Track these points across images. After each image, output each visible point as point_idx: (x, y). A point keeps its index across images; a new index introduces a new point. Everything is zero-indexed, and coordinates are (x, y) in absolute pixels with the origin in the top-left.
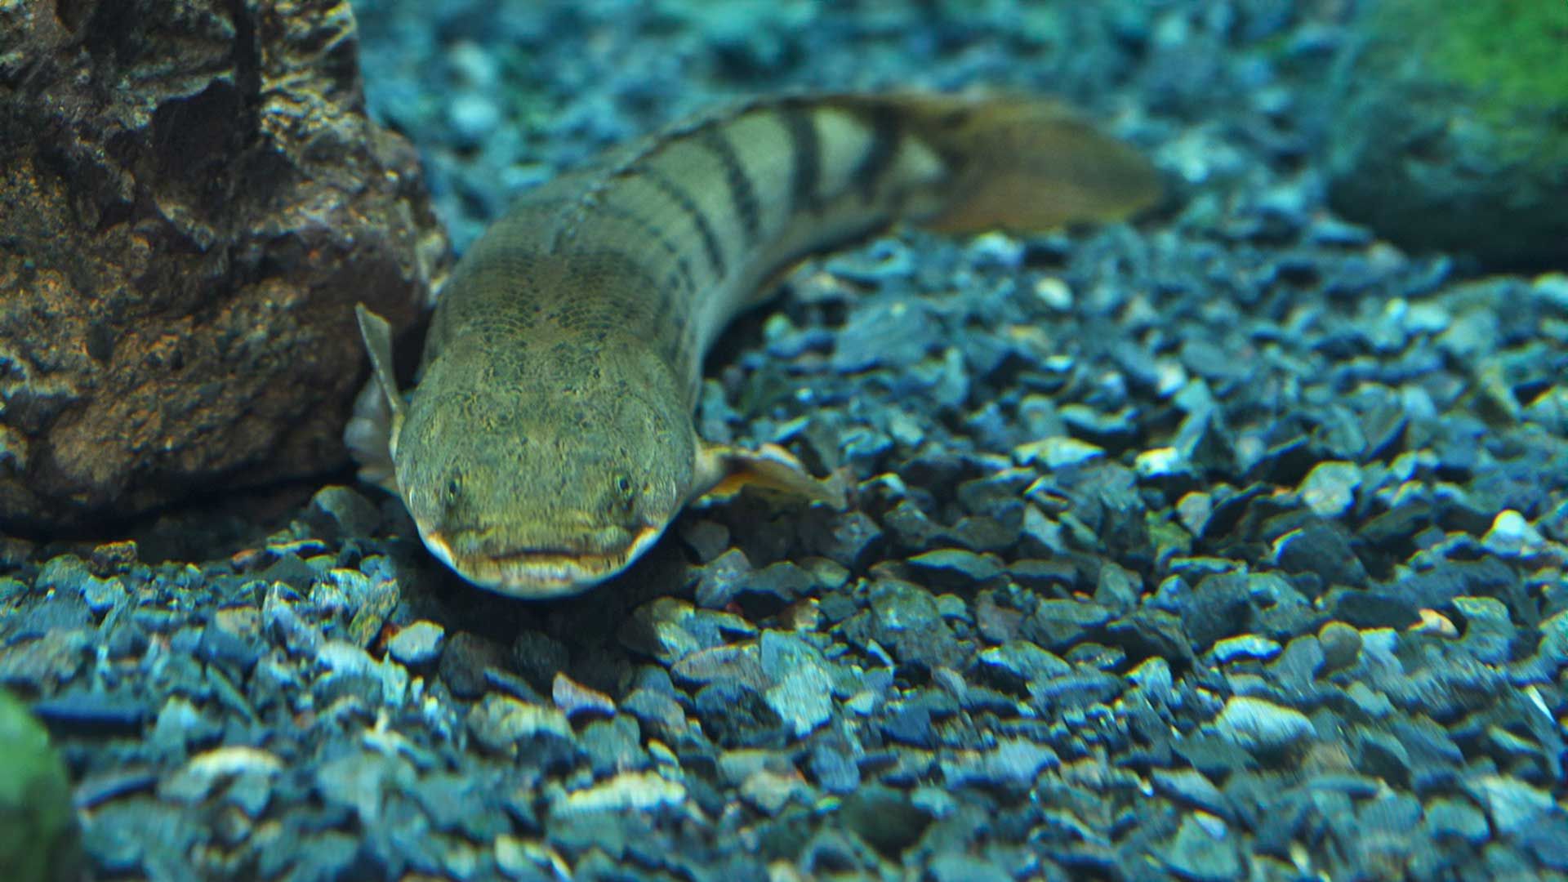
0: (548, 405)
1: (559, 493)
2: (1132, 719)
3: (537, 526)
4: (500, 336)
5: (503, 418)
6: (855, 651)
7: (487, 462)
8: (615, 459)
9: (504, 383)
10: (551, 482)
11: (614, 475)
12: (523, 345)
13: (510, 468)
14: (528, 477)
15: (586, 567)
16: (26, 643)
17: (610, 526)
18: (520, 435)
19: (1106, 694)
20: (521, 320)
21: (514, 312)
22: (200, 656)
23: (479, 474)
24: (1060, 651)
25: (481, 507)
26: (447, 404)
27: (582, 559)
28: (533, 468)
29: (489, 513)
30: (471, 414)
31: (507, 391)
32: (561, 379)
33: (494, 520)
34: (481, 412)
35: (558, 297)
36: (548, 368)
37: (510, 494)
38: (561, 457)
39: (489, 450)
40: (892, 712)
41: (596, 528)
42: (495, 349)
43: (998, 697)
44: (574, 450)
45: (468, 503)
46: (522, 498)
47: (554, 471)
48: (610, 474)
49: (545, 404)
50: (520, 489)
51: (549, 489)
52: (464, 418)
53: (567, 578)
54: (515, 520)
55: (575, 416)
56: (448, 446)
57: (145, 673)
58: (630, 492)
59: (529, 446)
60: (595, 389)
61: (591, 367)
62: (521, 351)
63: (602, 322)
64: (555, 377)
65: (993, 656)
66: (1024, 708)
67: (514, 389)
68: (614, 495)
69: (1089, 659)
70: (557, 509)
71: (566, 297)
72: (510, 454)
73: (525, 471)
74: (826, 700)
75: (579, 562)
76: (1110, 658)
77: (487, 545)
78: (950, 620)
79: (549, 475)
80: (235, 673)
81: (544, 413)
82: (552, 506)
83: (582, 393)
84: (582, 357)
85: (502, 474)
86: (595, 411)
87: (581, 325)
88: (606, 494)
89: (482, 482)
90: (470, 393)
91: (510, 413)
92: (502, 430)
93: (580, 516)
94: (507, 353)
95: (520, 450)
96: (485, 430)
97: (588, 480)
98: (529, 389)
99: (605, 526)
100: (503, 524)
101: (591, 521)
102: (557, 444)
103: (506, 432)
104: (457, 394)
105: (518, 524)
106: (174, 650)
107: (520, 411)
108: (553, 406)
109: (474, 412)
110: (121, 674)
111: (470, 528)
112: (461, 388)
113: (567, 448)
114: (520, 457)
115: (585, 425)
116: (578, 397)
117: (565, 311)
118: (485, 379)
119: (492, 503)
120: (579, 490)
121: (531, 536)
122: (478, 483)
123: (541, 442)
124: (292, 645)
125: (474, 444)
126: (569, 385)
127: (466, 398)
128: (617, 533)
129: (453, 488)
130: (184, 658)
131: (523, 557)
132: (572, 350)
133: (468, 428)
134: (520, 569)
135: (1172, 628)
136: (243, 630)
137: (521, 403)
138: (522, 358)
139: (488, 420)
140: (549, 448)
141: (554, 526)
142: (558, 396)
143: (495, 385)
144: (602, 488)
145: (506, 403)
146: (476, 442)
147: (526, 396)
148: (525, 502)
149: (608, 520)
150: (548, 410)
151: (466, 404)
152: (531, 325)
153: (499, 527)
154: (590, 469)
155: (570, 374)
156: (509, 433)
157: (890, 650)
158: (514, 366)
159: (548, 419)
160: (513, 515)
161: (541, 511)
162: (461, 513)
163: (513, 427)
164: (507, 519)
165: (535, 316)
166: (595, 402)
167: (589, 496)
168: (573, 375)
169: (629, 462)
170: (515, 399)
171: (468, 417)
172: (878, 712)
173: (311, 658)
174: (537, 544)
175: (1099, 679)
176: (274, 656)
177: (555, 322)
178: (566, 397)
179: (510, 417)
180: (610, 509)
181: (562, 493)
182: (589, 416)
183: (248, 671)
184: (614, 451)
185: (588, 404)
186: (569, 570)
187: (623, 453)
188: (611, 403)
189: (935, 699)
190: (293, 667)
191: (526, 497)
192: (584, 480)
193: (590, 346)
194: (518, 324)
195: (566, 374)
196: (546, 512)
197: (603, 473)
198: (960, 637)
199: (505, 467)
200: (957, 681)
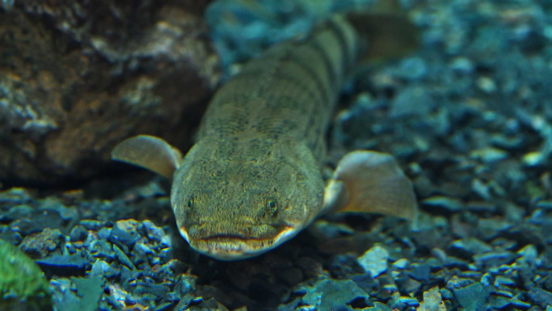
0: (242, 167)
1: (239, 208)
2: (519, 271)
3: (226, 223)
4: (227, 135)
5: (219, 172)
6: (398, 241)
7: (207, 192)
8: (270, 193)
9: (223, 156)
10: (236, 203)
11: (267, 200)
12: (237, 139)
13: (217, 195)
14: (226, 200)
15: (250, 245)
16: (34, 234)
17: (264, 224)
18: (225, 181)
19: (508, 261)
20: (238, 127)
21: (236, 124)
22: (110, 240)
23: (202, 197)
24: (488, 241)
25: (201, 213)
26: (196, 166)
27: (248, 242)
28: (229, 196)
29: (204, 216)
30: (206, 170)
31: (224, 160)
32: (251, 155)
33: (206, 219)
34: (210, 169)
35: (258, 117)
36: (246, 149)
37: (215, 207)
38: (243, 191)
39: (210, 187)
40: (414, 268)
41: (255, 225)
42: (223, 140)
43: (460, 262)
44: (250, 188)
45: (195, 212)
46: (220, 209)
47: (239, 197)
48: (265, 200)
49: (240, 167)
50: (220, 205)
51: (235, 205)
52: (202, 172)
53: (239, 250)
54: (216, 220)
55: (254, 172)
56: (192, 185)
57: (86, 247)
58: (275, 209)
59: (229, 185)
60: (267, 160)
61: (267, 150)
62: (235, 142)
63: (277, 130)
64: (249, 154)
65: (458, 244)
66: (472, 266)
67: (228, 159)
68: (267, 210)
69: (501, 245)
70: (236, 215)
71: (262, 118)
72: (219, 189)
73: (225, 197)
74: (384, 262)
75: (246, 242)
76: (510, 245)
77: (202, 232)
78: (440, 228)
79: (236, 200)
80: (125, 248)
81: (240, 171)
82: (234, 214)
83: (260, 162)
84: (264, 145)
85: (213, 198)
86: (265, 170)
87: (268, 131)
88: (262, 209)
89: (203, 202)
90: (207, 161)
91: (223, 170)
92: (218, 177)
93: (247, 219)
94: (228, 143)
95: (224, 187)
96: (210, 178)
97: (254, 202)
98: (235, 159)
99: (261, 224)
100: (210, 222)
101: (253, 222)
102: (242, 185)
103: (220, 179)
104: (201, 160)
105: (217, 222)
106: (99, 238)
107: (228, 169)
108: (245, 167)
109: (207, 169)
110: (76, 247)
111: (195, 224)
112: (204, 158)
113: (247, 187)
114: (223, 190)
115: (259, 177)
116: (258, 163)
117: (260, 124)
118: (216, 154)
119: (206, 211)
120: (249, 206)
121: (222, 228)
122: (201, 202)
123: (235, 184)
124: (151, 236)
125: (204, 184)
126: (254, 158)
127: (205, 163)
128: (267, 228)
129: (189, 205)
130: (103, 241)
131: (219, 239)
132: (259, 142)
133: (203, 177)
134: (216, 245)
135: (537, 232)
136: (130, 229)
137: (230, 166)
138: (235, 145)
139: (212, 173)
140: (238, 187)
141: (234, 223)
142: (248, 163)
143: (219, 157)
144: (261, 206)
145: (223, 165)
146: (205, 183)
147: (232, 162)
148: (222, 212)
149: (263, 222)
150: (242, 169)
151: (204, 166)
152: (242, 130)
153: (208, 223)
154: (256, 197)
155: (256, 153)
156: (221, 179)
157: (413, 240)
158: (230, 148)
159: (241, 173)
160: (215, 217)
161: (228, 216)
162: (192, 216)
163: (224, 177)
164: (212, 220)
165: (245, 126)
166: (265, 167)
167: (253, 210)
168: (257, 154)
169: (278, 195)
170: (227, 164)
171: (204, 171)
172: (407, 268)
173: (159, 241)
174: (225, 232)
175: (505, 254)
176: (143, 241)
177: (254, 129)
178: (252, 164)
179: (223, 172)
180: (264, 216)
181: (240, 208)
182: (261, 173)
183: (131, 247)
184: (270, 189)
185: (262, 167)
186: (240, 246)
187: (275, 190)
188: (274, 167)
189: (432, 262)
190: (151, 246)
191: (222, 209)
192: (252, 202)
193: (269, 141)
194: (237, 129)
195: (254, 153)
196: (231, 217)
197: (262, 199)
198: (444, 235)
199: (215, 195)
200: (442, 254)
